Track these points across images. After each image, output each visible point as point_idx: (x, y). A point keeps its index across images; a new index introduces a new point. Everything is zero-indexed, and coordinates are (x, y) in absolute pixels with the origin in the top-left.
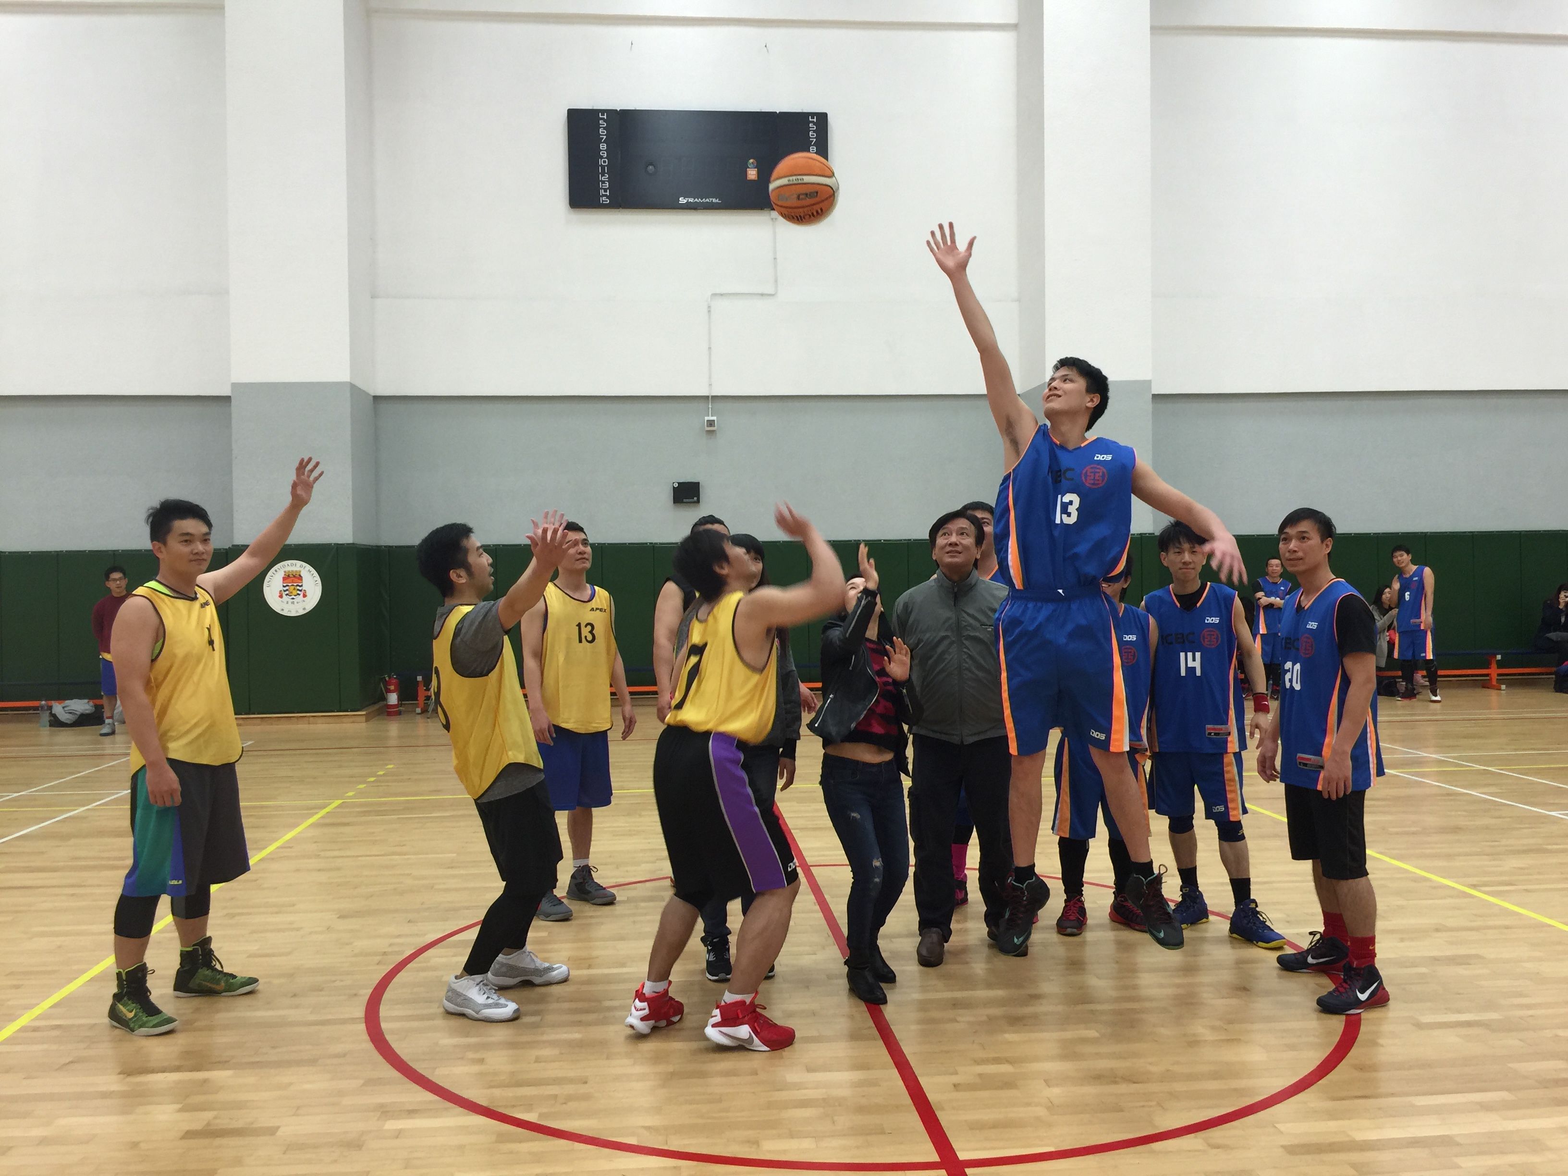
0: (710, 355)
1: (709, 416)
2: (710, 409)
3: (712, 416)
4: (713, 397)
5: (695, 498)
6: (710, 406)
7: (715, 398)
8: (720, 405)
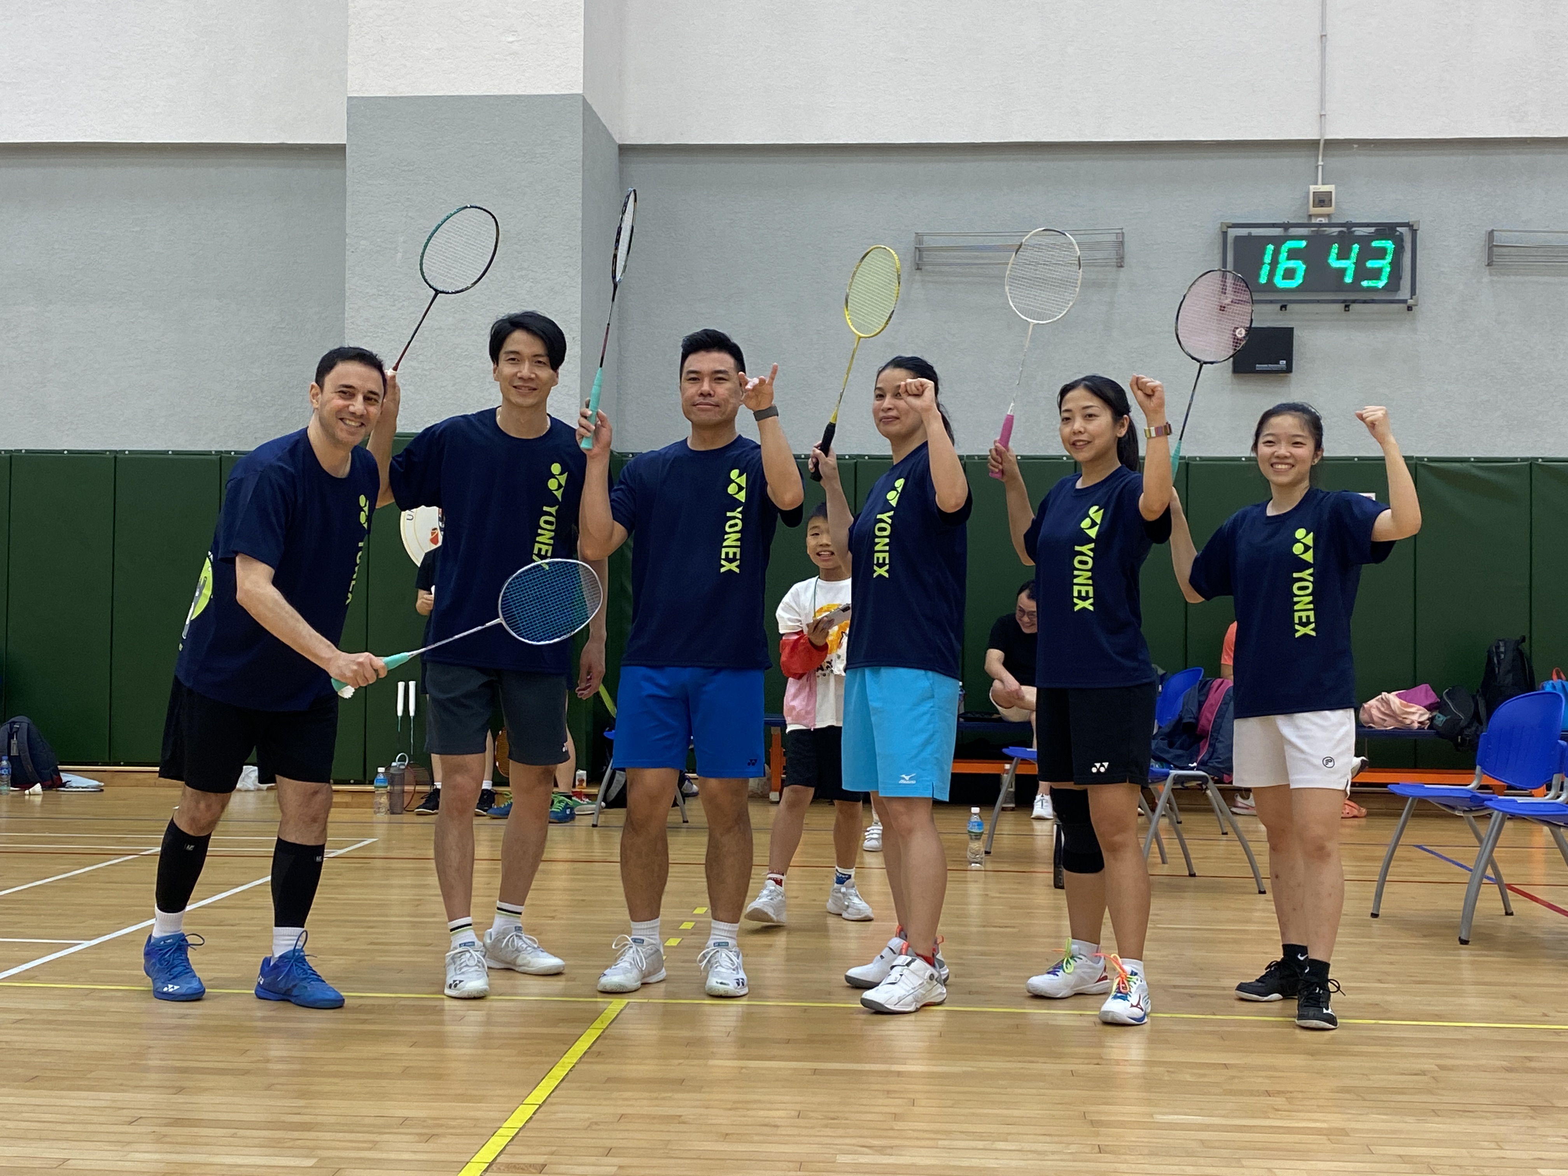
0: (1323, 50)
1: (1316, 183)
2: (1320, 168)
3: (1323, 184)
4: (1326, 140)
5: (1283, 363)
6: (1320, 163)
7: (1331, 144)
8: (1339, 162)
